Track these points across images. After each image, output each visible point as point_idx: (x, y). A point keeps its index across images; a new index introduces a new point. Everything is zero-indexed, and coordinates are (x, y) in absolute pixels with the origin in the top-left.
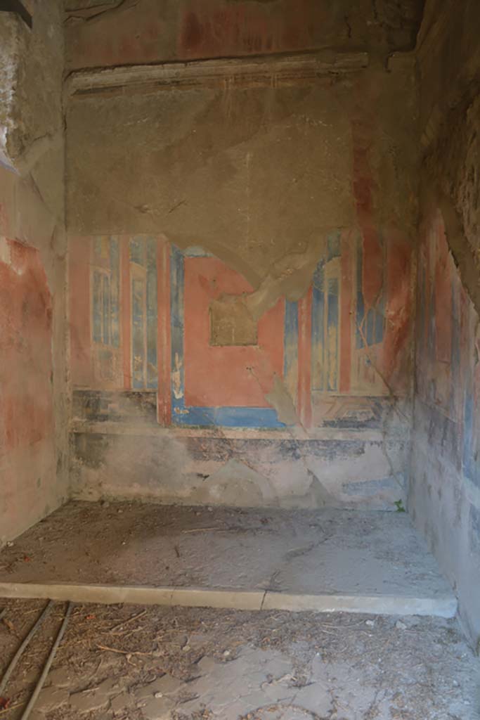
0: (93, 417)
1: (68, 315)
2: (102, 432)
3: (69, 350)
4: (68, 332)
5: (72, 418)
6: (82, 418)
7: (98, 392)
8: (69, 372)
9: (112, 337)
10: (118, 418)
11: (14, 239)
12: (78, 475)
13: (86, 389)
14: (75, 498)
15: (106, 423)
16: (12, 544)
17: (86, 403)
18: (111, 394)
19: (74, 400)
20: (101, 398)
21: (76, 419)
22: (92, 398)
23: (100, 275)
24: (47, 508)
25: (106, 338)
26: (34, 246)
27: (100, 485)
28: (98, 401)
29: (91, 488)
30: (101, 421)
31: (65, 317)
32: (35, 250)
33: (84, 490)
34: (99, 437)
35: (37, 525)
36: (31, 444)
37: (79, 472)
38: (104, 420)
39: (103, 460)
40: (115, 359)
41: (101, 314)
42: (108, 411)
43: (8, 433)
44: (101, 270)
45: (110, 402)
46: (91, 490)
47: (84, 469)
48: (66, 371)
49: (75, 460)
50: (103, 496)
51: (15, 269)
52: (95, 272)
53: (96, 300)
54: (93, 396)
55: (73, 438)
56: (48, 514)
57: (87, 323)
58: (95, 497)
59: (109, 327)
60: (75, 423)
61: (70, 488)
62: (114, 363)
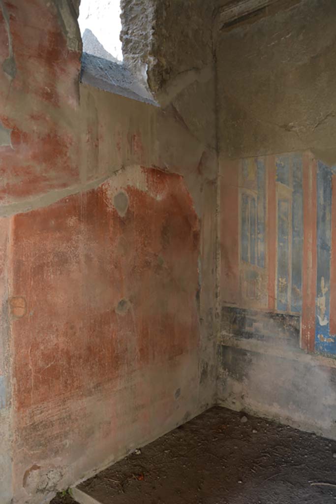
0: (239, 333)
1: (219, 236)
2: (247, 349)
3: (219, 268)
4: (219, 252)
5: (221, 331)
6: (230, 333)
7: (244, 310)
8: (219, 288)
9: (258, 257)
10: (262, 338)
11: (151, 167)
12: (223, 384)
13: (233, 306)
14: (220, 404)
15: (250, 340)
16: (139, 453)
17: (233, 319)
18: (256, 313)
19: (223, 315)
20: (246, 316)
21: (224, 333)
22: (238, 315)
23: (247, 197)
24: (188, 414)
25: (253, 258)
26: (177, 173)
27: (242, 397)
28: (244, 318)
29: (234, 398)
30: (246, 338)
31: (217, 237)
32: (178, 177)
33: (228, 399)
34: (243, 353)
35: (173, 432)
36: (171, 358)
37: (225, 381)
38: (249, 338)
39: (246, 375)
40: (260, 279)
41: (249, 234)
42: (253, 330)
43: (141, 350)
44: (248, 192)
45: (255, 321)
46: (234, 401)
47: (229, 379)
48: (217, 287)
49: (221, 370)
50: (245, 408)
51: (152, 195)
52: (243, 194)
53: (244, 221)
54: (239, 313)
55: (221, 350)
56: (188, 420)
57: (235, 243)
58: (237, 407)
59: (256, 248)
60: (223, 336)
61: (216, 394)
62: (260, 284)
